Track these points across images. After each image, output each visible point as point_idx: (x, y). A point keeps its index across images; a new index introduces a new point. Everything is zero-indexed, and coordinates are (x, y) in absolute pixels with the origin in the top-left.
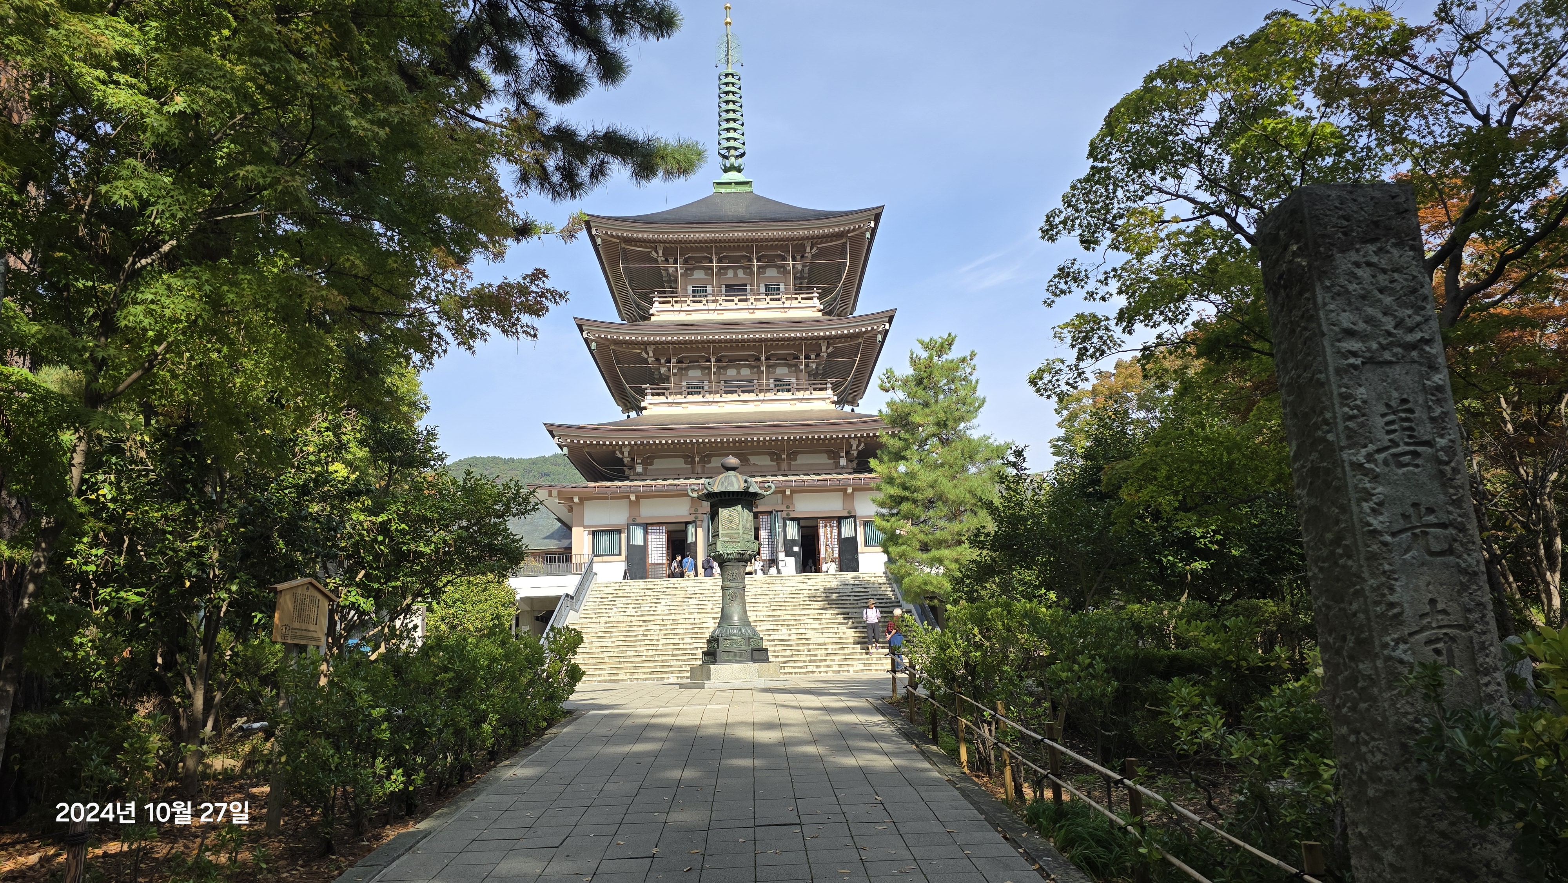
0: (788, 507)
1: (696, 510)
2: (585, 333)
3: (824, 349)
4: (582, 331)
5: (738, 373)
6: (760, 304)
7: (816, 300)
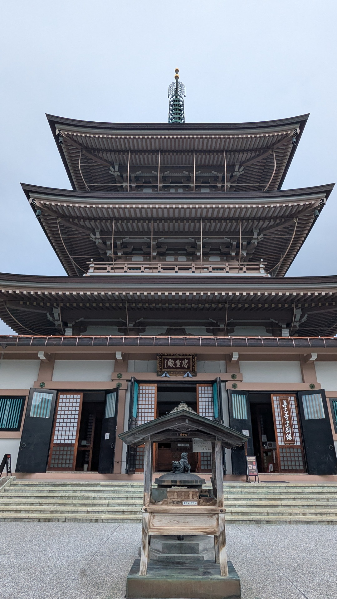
0: (234, 376)
1: (120, 376)
2: (31, 199)
4: (28, 197)
5: (177, 260)
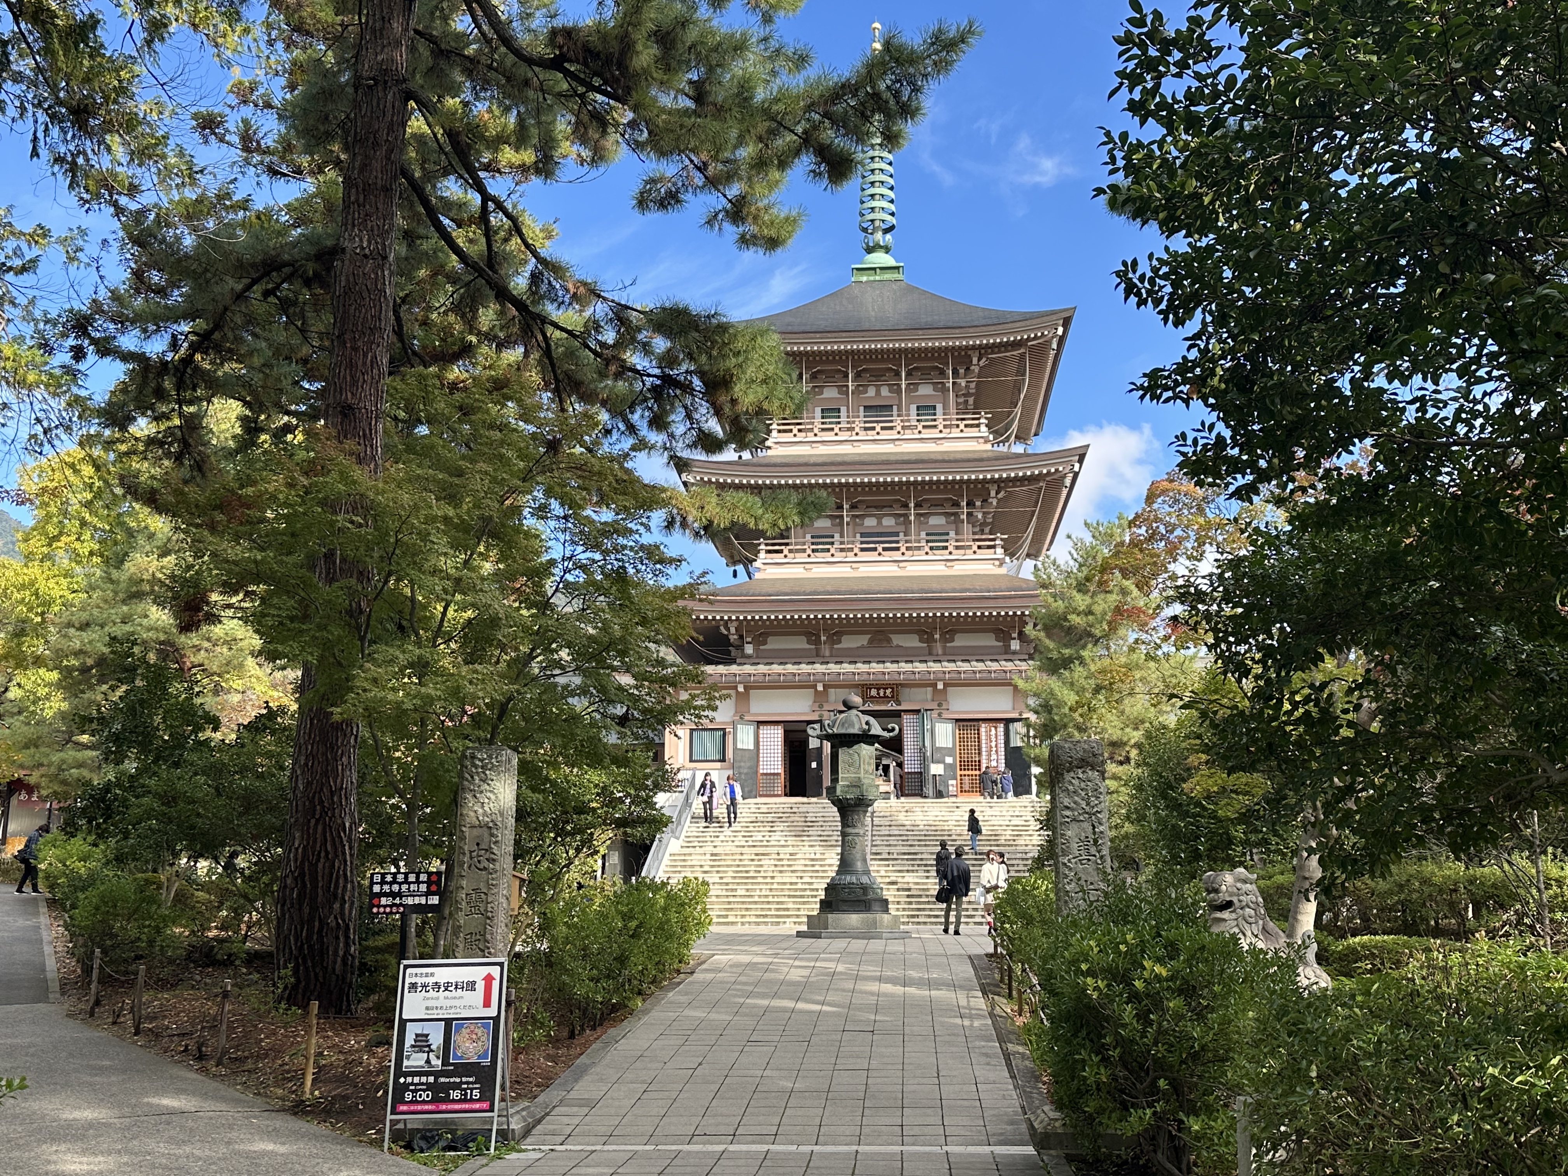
0: (940, 705)
1: (821, 706)
3: (993, 493)
5: (880, 523)
6: (908, 435)
7: (983, 428)
